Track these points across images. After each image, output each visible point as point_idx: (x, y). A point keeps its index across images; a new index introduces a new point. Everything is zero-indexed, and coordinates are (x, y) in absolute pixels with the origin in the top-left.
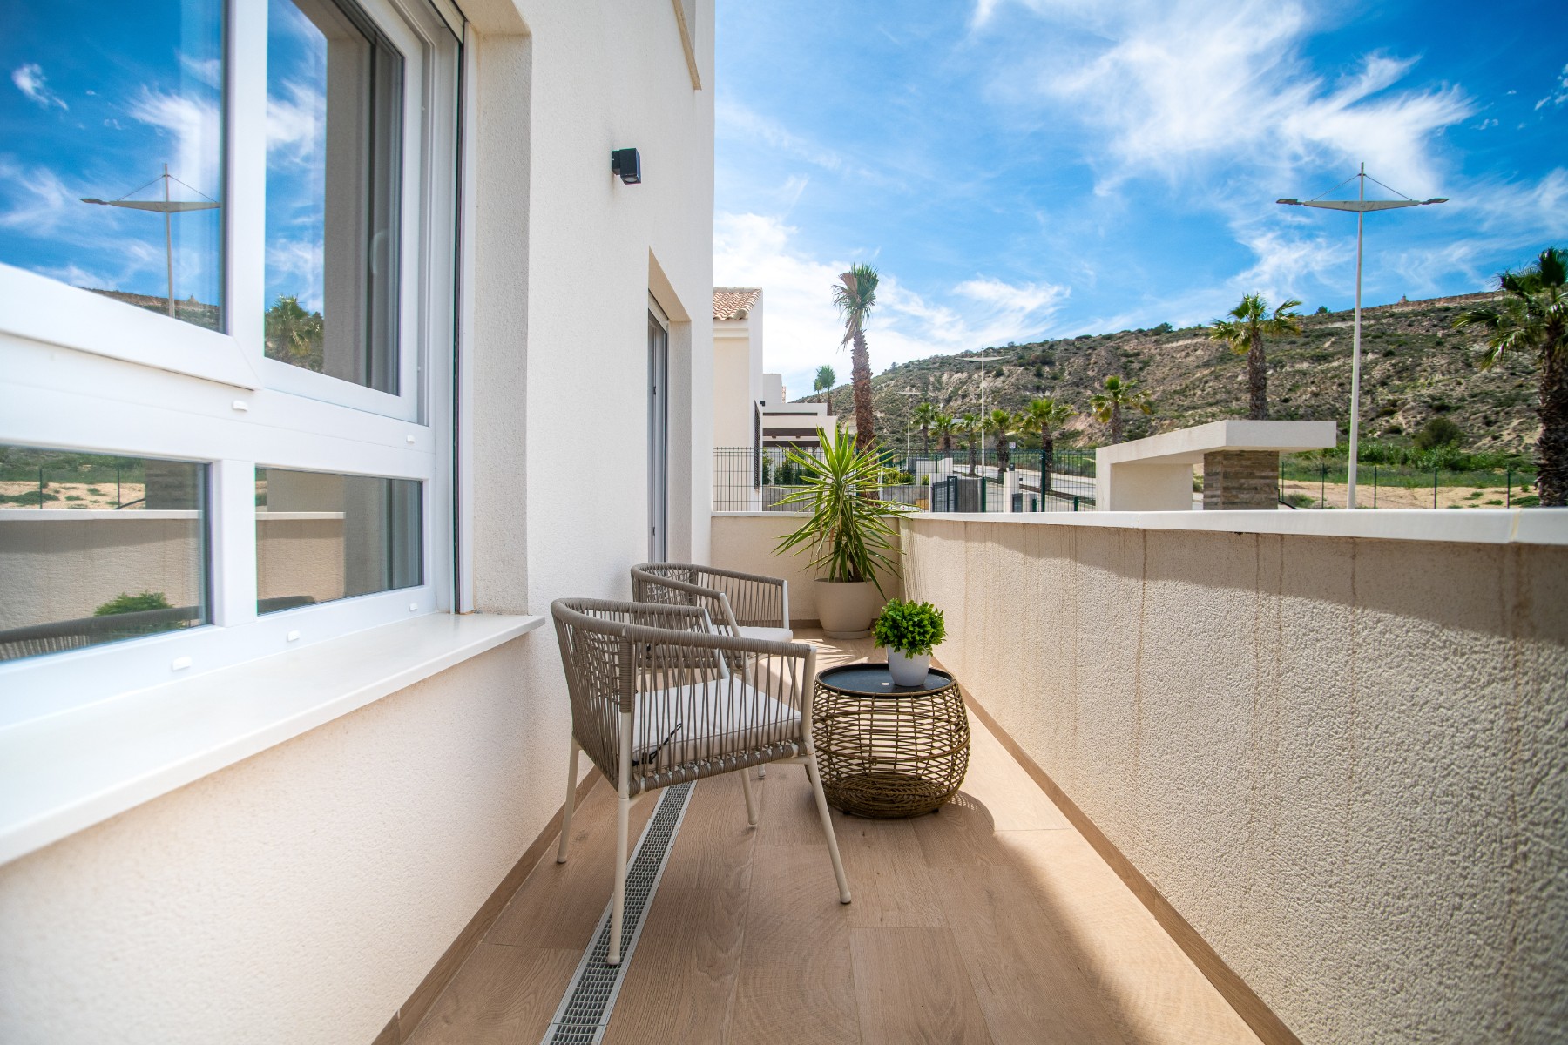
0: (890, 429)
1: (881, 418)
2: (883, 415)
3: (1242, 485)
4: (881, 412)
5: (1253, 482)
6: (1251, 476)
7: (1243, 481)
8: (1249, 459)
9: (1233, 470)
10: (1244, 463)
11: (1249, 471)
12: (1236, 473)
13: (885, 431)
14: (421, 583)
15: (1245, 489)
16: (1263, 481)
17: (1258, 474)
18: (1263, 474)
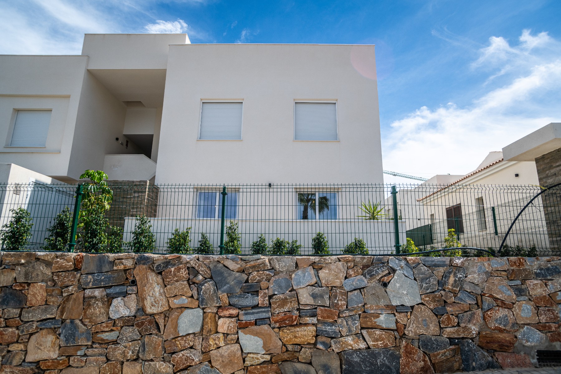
3: (547, 175)
5: (553, 171)
6: (551, 167)
7: (547, 172)
8: (548, 158)
9: (542, 167)
10: (546, 161)
11: (550, 165)
12: (543, 169)
15: (549, 176)
16: (558, 169)
17: (554, 165)
18: (557, 164)
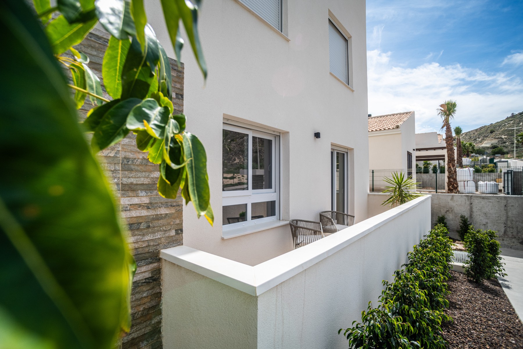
0: (510, 143)
1: (505, 138)
2: (506, 137)
4: (505, 135)
13: (507, 143)
14: (275, 215)
